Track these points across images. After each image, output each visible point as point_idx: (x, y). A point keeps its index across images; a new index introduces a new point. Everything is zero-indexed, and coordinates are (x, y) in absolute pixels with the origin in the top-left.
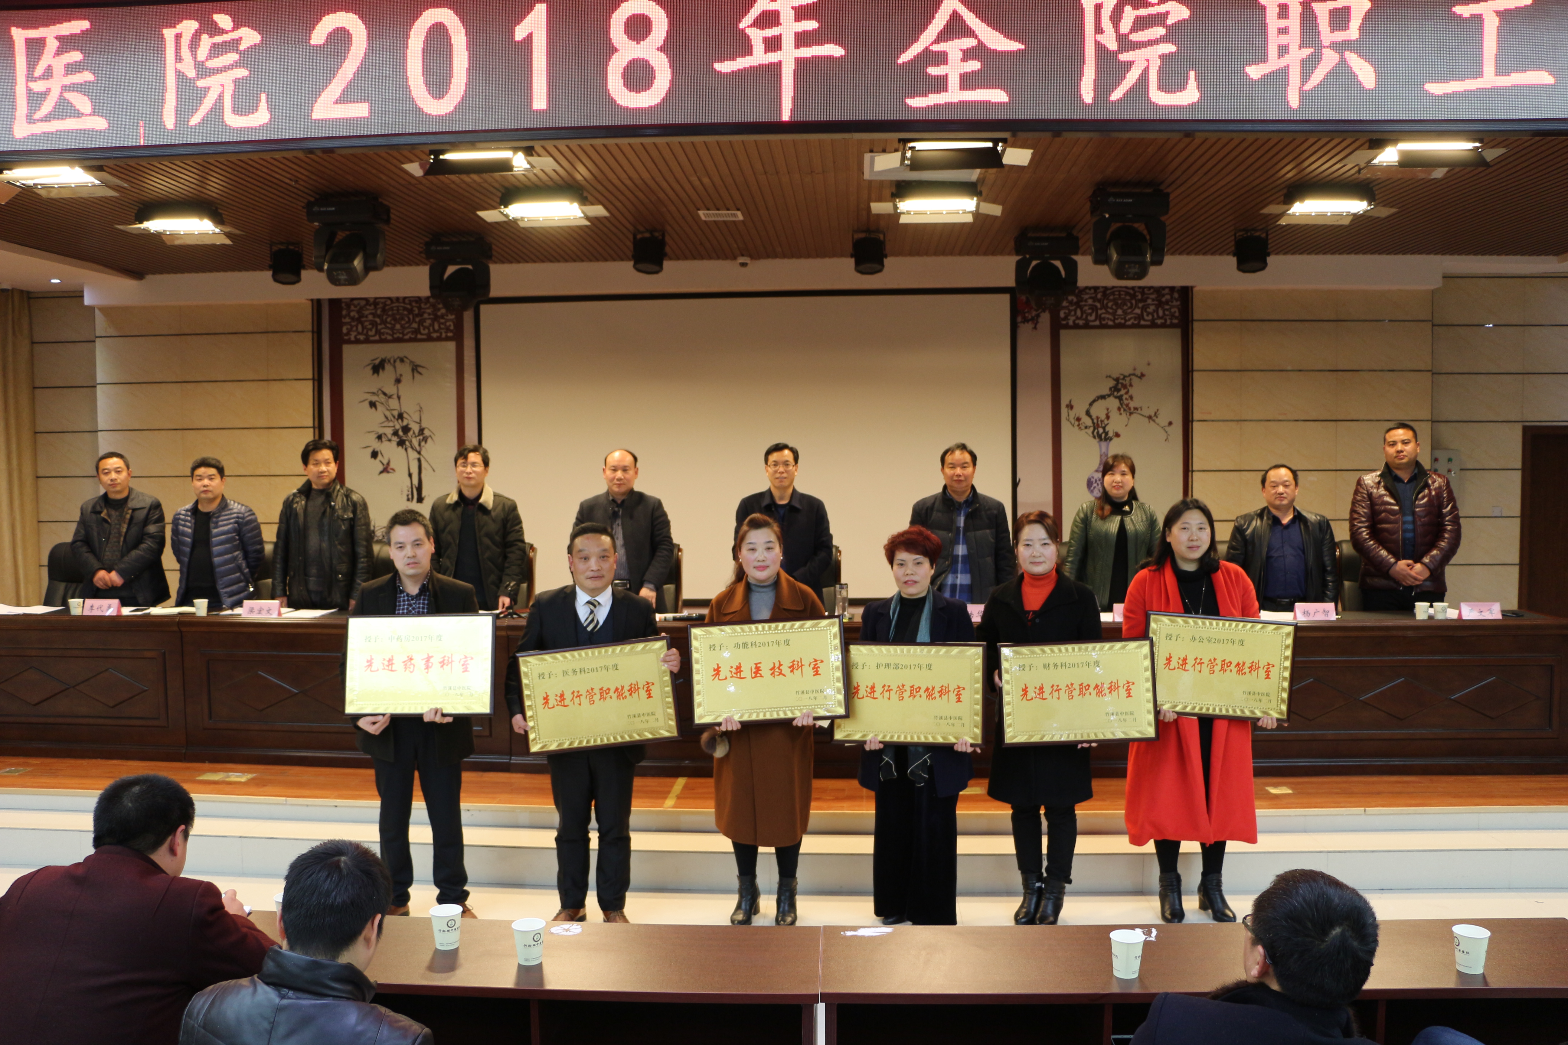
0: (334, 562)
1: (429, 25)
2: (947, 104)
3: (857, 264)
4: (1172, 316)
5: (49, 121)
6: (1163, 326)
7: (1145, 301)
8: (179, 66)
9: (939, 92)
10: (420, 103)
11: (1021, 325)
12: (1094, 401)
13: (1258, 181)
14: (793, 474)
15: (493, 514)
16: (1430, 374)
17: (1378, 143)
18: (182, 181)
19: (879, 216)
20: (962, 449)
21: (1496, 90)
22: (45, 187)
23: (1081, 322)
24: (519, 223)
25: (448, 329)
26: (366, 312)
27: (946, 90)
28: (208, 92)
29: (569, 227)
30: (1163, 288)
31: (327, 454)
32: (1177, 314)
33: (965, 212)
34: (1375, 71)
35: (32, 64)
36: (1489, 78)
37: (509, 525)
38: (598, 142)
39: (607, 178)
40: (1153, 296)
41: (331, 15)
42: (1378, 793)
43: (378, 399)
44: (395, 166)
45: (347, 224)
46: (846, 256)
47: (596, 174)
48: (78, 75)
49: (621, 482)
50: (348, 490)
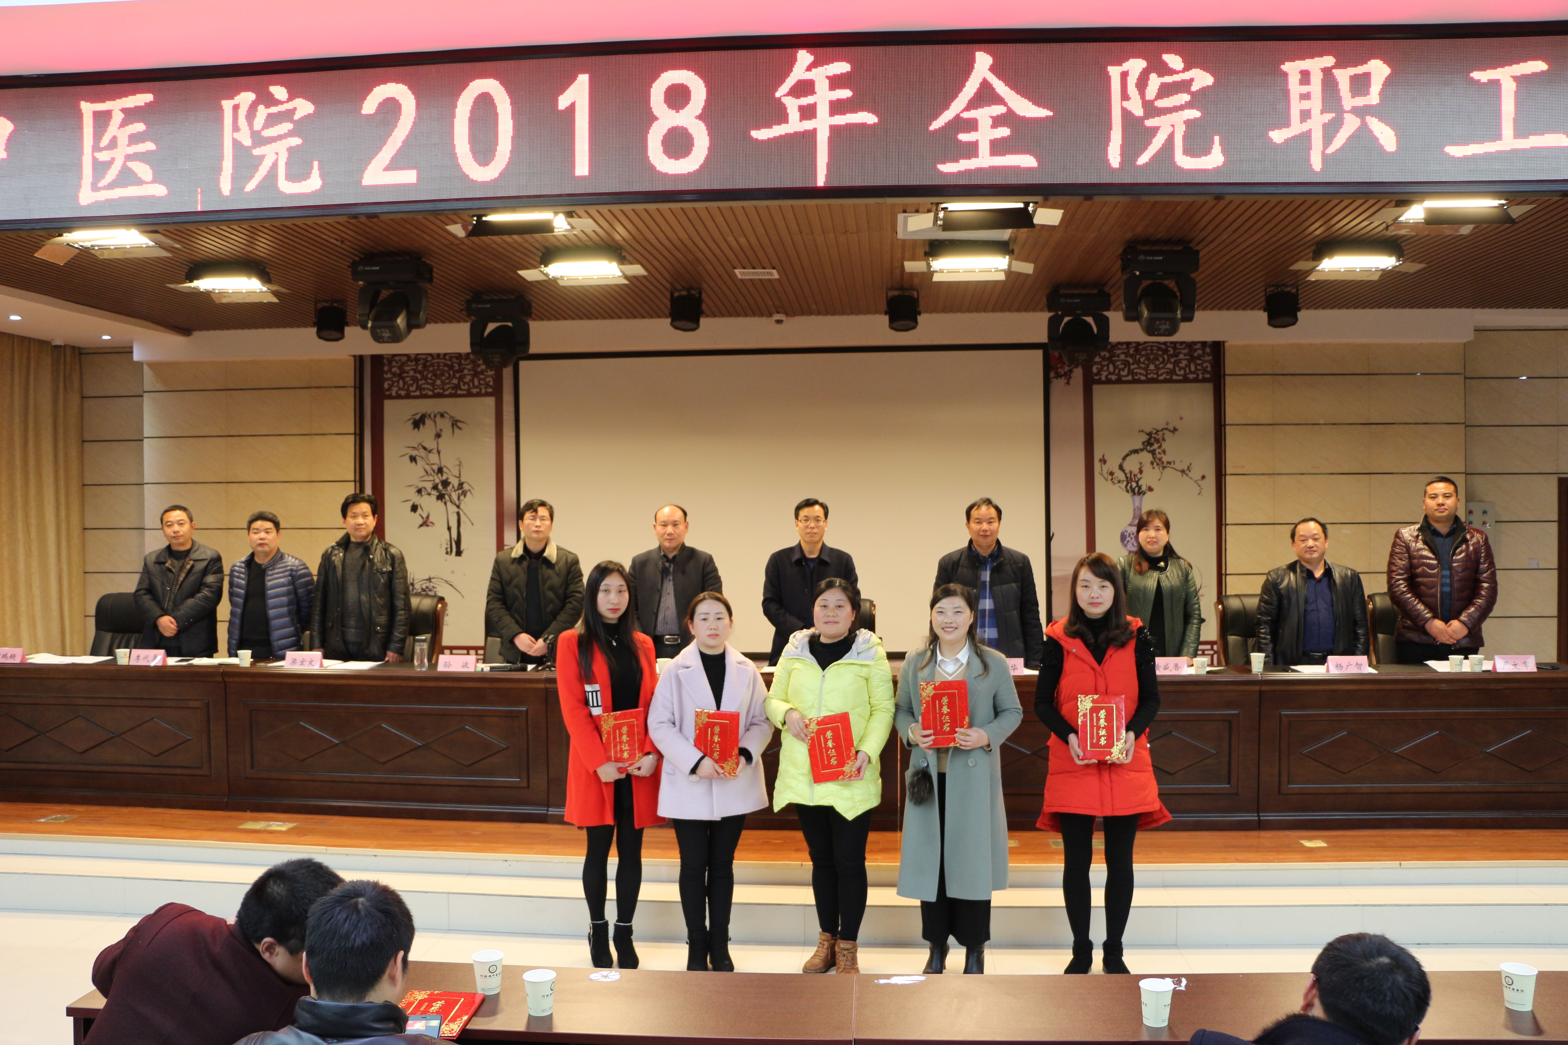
0: (374, 614)
1: (476, 95)
2: (979, 170)
3: (891, 321)
4: (1205, 371)
5: (113, 188)
6: (1196, 380)
7: (1177, 356)
8: (236, 135)
9: (969, 158)
10: (467, 171)
11: (1054, 381)
12: (1127, 455)
13: (1283, 241)
14: (823, 528)
15: (556, 568)
16: (1464, 426)
17: (1404, 202)
18: (232, 241)
19: (912, 275)
20: (988, 504)
21: (1515, 153)
22: (102, 249)
23: (1113, 377)
24: (559, 281)
25: (487, 385)
26: (407, 368)
27: (977, 156)
28: (263, 160)
29: (608, 286)
30: (1195, 343)
31: (365, 507)
32: (1209, 369)
33: (997, 270)
34: (1396, 135)
35: (98, 135)
36: (1508, 141)
37: (571, 576)
38: (640, 207)
39: (646, 239)
40: (1185, 351)
41: (382, 86)
42: (1413, 847)
43: (418, 454)
44: (440, 228)
45: (391, 283)
46: (880, 313)
47: (635, 235)
48: (141, 144)
49: (672, 537)
50: (386, 544)
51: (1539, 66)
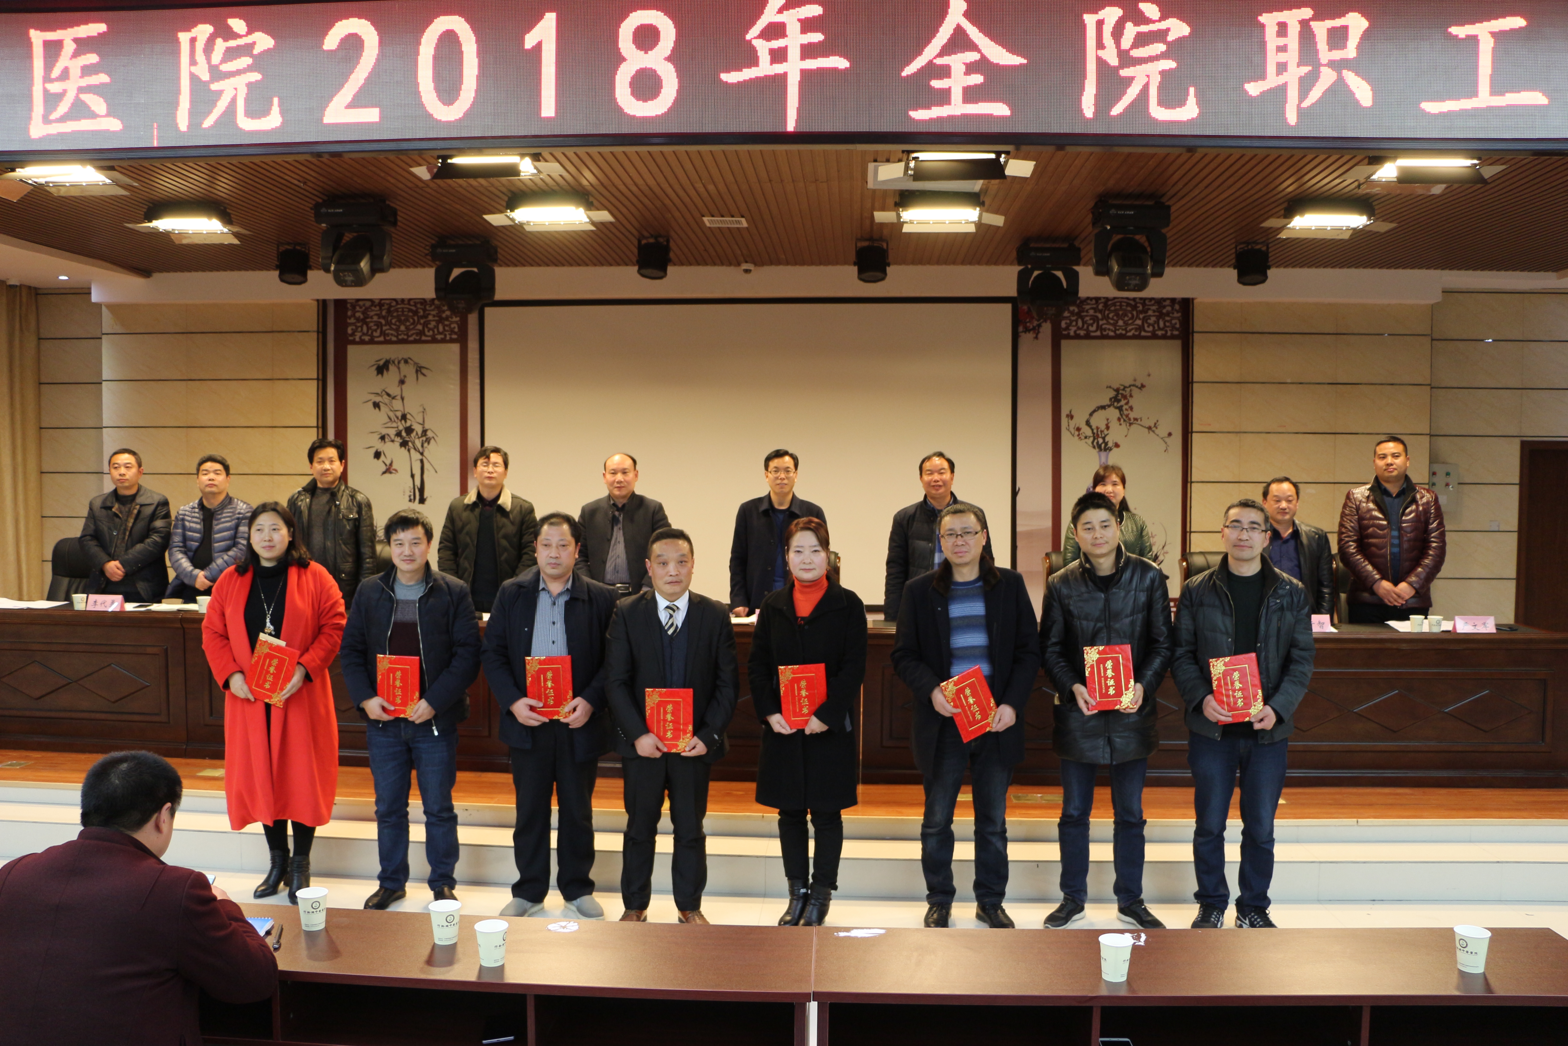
0: (339, 560)
1: (439, 33)
2: (951, 118)
3: (860, 272)
4: (1173, 328)
5: (65, 122)
6: (1164, 337)
7: (1146, 312)
8: (193, 69)
9: (941, 105)
10: (430, 109)
11: (1023, 335)
12: (1094, 411)
13: (1256, 197)
14: (794, 480)
15: (511, 516)
16: (1429, 387)
17: (1377, 160)
18: (192, 181)
19: (882, 225)
20: (940, 457)
21: (1490, 110)
22: (57, 185)
23: (1082, 333)
24: (525, 227)
25: (452, 332)
26: (371, 314)
27: (949, 103)
28: (221, 96)
29: (575, 232)
30: (1164, 300)
31: (332, 452)
32: (1178, 326)
33: (967, 222)
34: (1372, 90)
35: (49, 65)
36: (1484, 98)
37: (524, 527)
38: (606, 150)
39: (614, 185)
40: (1154, 308)
41: (344, 21)
42: (1371, 805)
43: (381, 400)
44: (404, 170)
45: (354, 226)
46: (849, 264)
47: (602, 180)
48: (94, 76)
49: (622, 485)
50: (352, 490)
51: (1518, 22)
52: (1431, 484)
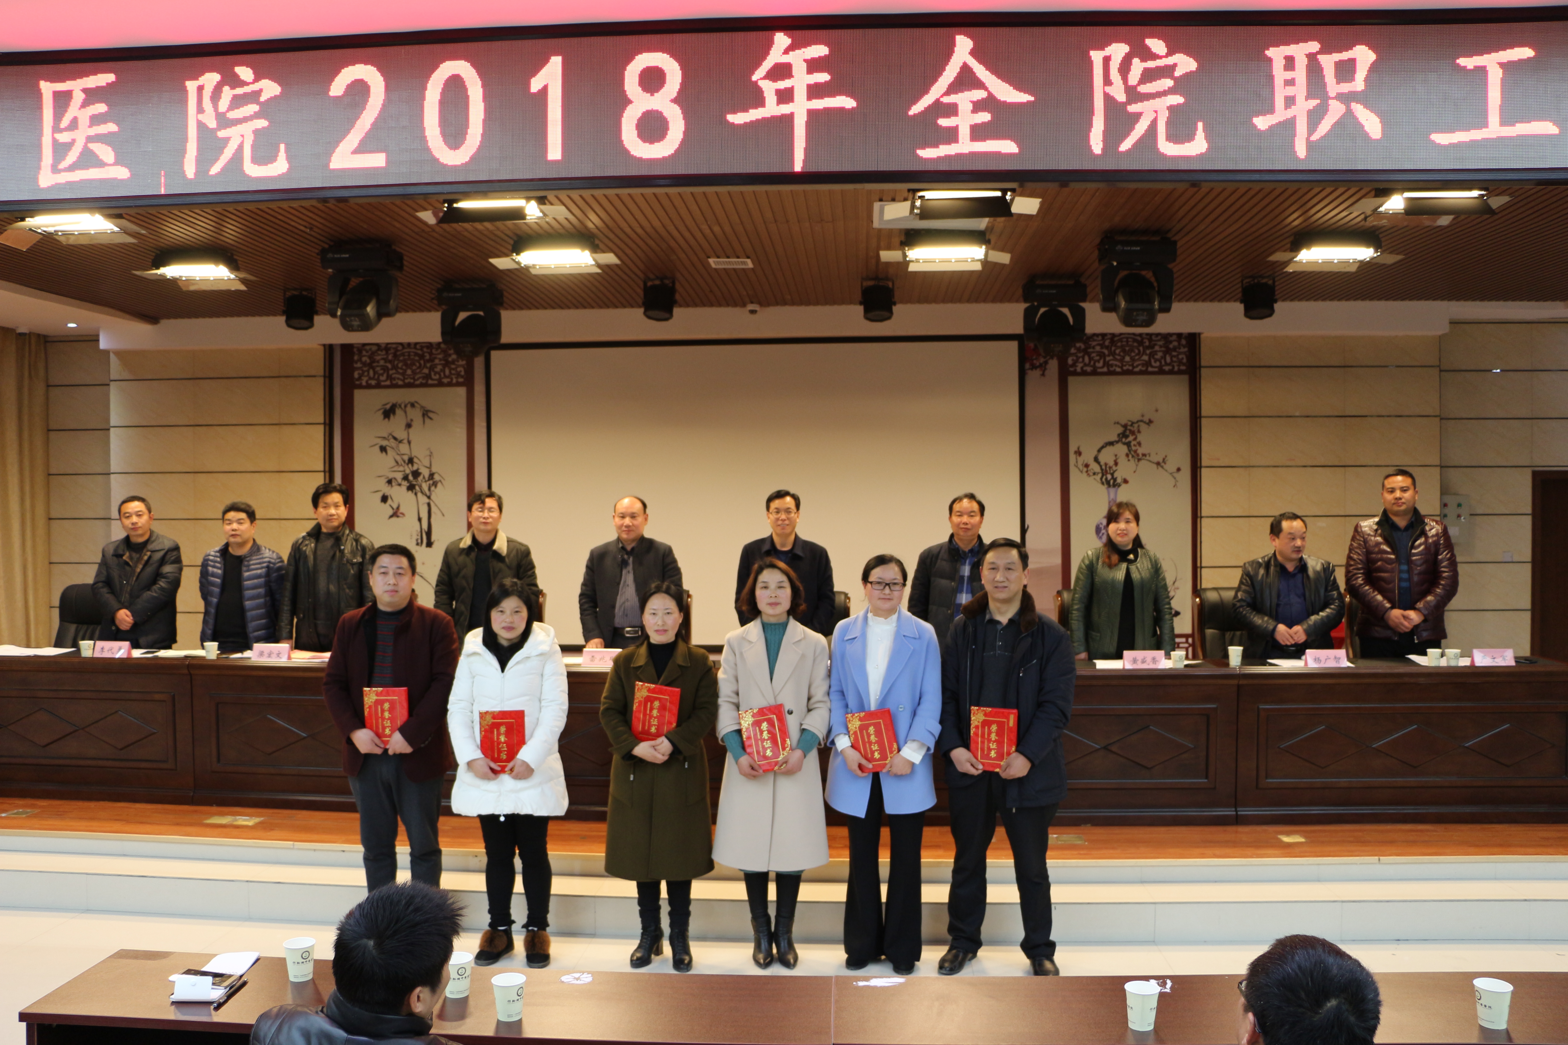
0: (343, 605)
1: (446, 77)
2: (959, 156)
3: (867, 311)
4: (1180, 362)
5: (74, 171)
6: (1171, 372)
7: (1153, 347)
8: (200, 117)
9: (949, 143)
10: (437, 155)
11: (1029, 372)
12: (1102, 447)
13: (1261, 231)
14: (795, 520)
15: (507, 560)
16: (1438, 419)
17: (1384, 192)
18: (199, 228)
19: (888, 264)
20: (971, 499)
21: (1501, 141)
22: (66, 234)
23: (1089, 369)
24: (531, 270)
25: (458, 375)
26: (378, 358)
27: (957, 141)
28: (228, 143)
29: (581, 275)
30: (1171, 335)
31: (337, 497)
32: (1185, 361)
33: (973, 260)
34: (1381, 122)
35: (58, 115)
36: (1494, 129)
37: (522, 570)
38: (611, 192)
39: (619, 226)
40: (1161, 343)
41: (350, 67)
42: (1392, 842)
43: (388, 444)
44: (409, 214)
45: (361, 271)
46: (855, 304)
47: (608, 223)
48: (102, 126)
49: (632, 529)
50: (357, 534)
51: (1526, 53)
52: (1442, 516)
